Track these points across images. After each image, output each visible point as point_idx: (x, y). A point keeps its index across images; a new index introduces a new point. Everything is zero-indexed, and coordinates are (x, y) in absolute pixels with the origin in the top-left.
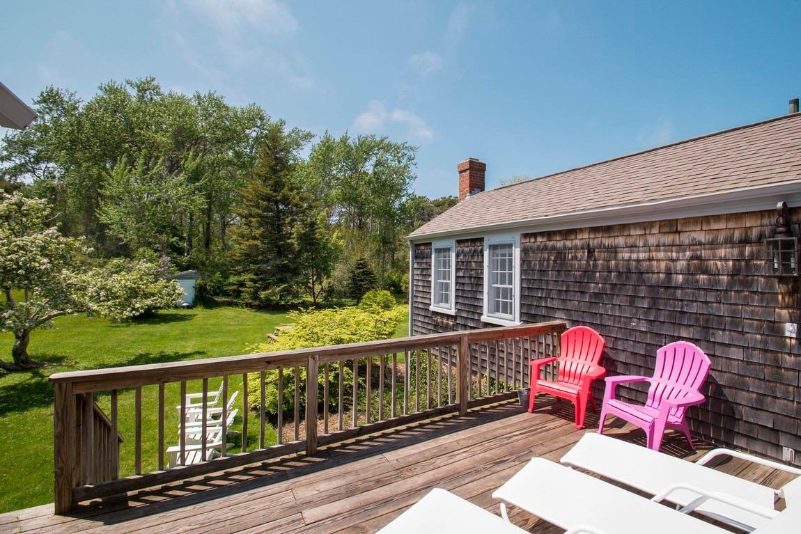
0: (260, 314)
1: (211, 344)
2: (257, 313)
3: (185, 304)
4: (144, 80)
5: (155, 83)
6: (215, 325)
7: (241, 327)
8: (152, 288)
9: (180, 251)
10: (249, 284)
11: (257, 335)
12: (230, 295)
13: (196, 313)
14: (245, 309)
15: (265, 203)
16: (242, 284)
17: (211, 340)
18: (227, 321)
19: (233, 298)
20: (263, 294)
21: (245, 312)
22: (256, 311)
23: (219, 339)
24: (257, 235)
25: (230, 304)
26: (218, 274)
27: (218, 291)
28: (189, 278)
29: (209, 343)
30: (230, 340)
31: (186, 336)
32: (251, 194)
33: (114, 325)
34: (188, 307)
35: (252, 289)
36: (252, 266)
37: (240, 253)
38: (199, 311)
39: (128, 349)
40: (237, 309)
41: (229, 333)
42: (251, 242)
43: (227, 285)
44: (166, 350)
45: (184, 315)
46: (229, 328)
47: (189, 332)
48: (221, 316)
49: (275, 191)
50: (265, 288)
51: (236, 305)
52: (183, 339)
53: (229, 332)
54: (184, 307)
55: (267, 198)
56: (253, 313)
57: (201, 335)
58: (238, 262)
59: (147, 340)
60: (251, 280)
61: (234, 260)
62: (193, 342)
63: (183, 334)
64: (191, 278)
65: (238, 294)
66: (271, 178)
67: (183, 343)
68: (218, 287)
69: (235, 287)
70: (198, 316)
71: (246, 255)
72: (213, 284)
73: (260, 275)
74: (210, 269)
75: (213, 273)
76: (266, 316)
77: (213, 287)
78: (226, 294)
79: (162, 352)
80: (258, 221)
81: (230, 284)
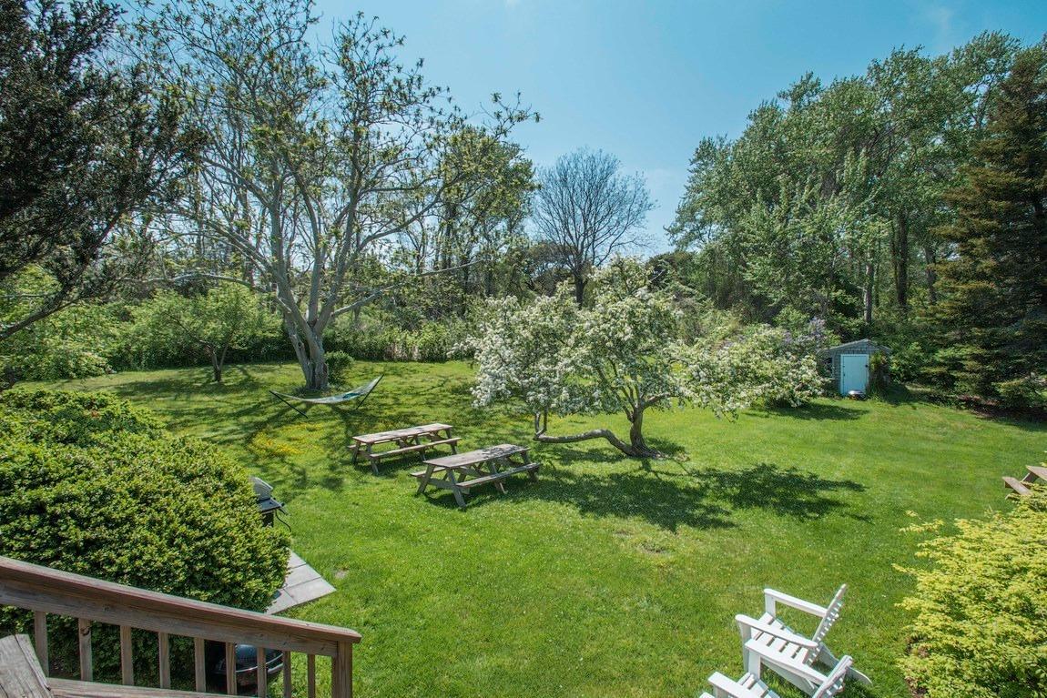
0: (997, 426)
1: (881, 470)
2: (991, 424)
3: (852, 393)
4: (798, 83)
5: (813, 80)
6: (899, 434)
7: (949, 447)
8: (768, 368)
9: (850, 311)
10: (969, 364)
11: (981, 472)
12: (934, 383)
13: (868, 408)
14: (965, 412)
15: (1002, 204)
16: (956, 364)
17: (882, 464)
18: (920, 431)
19: (942, 388)
20: (1003, 387)
21: (963, 417)
22: (989, 419)
23: (899, 465)
24: (987, 271)
25: (932, 399)
26: (914, 346)
27: (913, 374)
28: (858, 352)
29: (877, 468)
30: (921, 471)
31: (841, 447)
32: (970, 192)
33: (752, 412)
34: (858, 397)
35: (978, 376)
36: (976, 331)
37: (952, 308)
38: (876, 407)
39: (754, 452)
40: (948, 409)
41: (922, 455)
42: (973, 284)
43: (928, 365)
44: (801, 467)
45: (848, 411)
46: (924, 445)
47: (850, 440)
48: (912, 419)
49: (1031, 174)
50: (1008, 376)
51: (945, 401)
52: (835, 451)
53: (920, 453)
54: (850, 397)
55: (1009, 193)
56: (982, 422)
57: (867, 450)
58: (948, 324)
59: (783, 444)
60: (975, 357)
61: (937, 319)
62: (850, 461)
63: (838, 442)
64: (863, 352)
65: (947, 382)
66: (1020, 150)
67: (833, 459)
68: (913, 369)
69: (943, 369)
70: (871, 415)
71: (963, 309)
72: (903, 362)
73: (997, 347)
74: (901, 336)
75: (907, 343)
76: (1012, 432)
77: (904, 366)
78: (926, 380)
79: (794, 469)
80: (987, 243)
81: (934, 364)
